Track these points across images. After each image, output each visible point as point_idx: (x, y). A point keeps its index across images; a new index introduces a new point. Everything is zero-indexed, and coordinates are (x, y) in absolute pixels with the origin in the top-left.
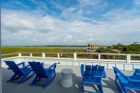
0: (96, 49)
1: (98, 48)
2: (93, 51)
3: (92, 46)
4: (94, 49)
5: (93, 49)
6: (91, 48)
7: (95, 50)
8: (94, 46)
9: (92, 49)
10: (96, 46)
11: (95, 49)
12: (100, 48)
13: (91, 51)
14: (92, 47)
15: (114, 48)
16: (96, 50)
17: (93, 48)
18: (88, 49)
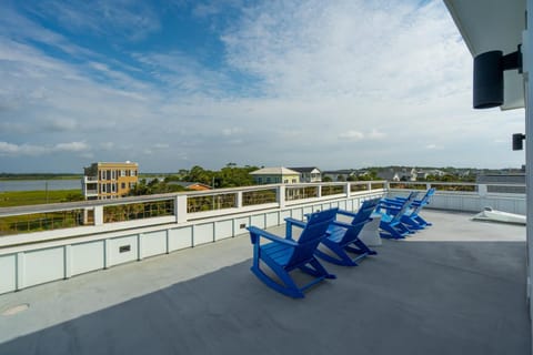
0: (127, 186)
1: (134, 180)
2: (113, 193)
3: (109, 172)
4: (120, 185)
5: (115, 188)
6: (104, 181)
7: (121, 191)
8: (118, 173)
9: (108, 188)
10: (128, 173)
11: (123, 185)
12: (144, 181)
13: (105, 194)
14: (109, 178)
15: (186, 179)
16: (127, 190)
17: (113, 181)
18: (91, 187)
